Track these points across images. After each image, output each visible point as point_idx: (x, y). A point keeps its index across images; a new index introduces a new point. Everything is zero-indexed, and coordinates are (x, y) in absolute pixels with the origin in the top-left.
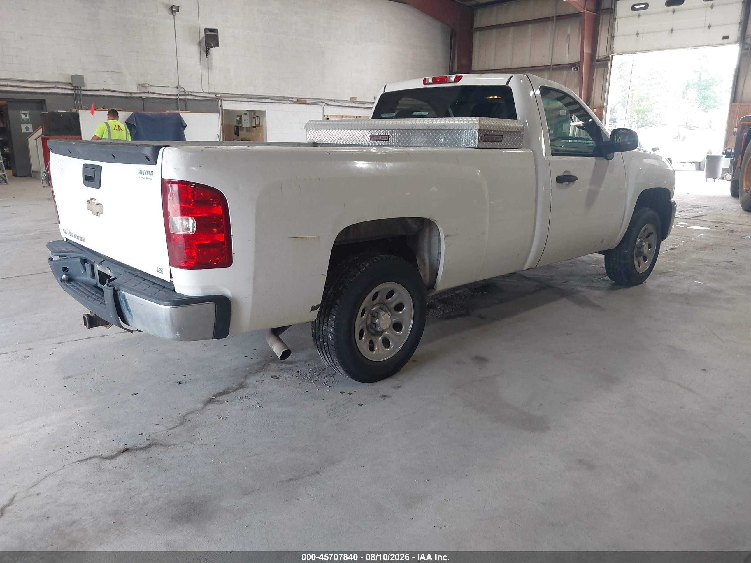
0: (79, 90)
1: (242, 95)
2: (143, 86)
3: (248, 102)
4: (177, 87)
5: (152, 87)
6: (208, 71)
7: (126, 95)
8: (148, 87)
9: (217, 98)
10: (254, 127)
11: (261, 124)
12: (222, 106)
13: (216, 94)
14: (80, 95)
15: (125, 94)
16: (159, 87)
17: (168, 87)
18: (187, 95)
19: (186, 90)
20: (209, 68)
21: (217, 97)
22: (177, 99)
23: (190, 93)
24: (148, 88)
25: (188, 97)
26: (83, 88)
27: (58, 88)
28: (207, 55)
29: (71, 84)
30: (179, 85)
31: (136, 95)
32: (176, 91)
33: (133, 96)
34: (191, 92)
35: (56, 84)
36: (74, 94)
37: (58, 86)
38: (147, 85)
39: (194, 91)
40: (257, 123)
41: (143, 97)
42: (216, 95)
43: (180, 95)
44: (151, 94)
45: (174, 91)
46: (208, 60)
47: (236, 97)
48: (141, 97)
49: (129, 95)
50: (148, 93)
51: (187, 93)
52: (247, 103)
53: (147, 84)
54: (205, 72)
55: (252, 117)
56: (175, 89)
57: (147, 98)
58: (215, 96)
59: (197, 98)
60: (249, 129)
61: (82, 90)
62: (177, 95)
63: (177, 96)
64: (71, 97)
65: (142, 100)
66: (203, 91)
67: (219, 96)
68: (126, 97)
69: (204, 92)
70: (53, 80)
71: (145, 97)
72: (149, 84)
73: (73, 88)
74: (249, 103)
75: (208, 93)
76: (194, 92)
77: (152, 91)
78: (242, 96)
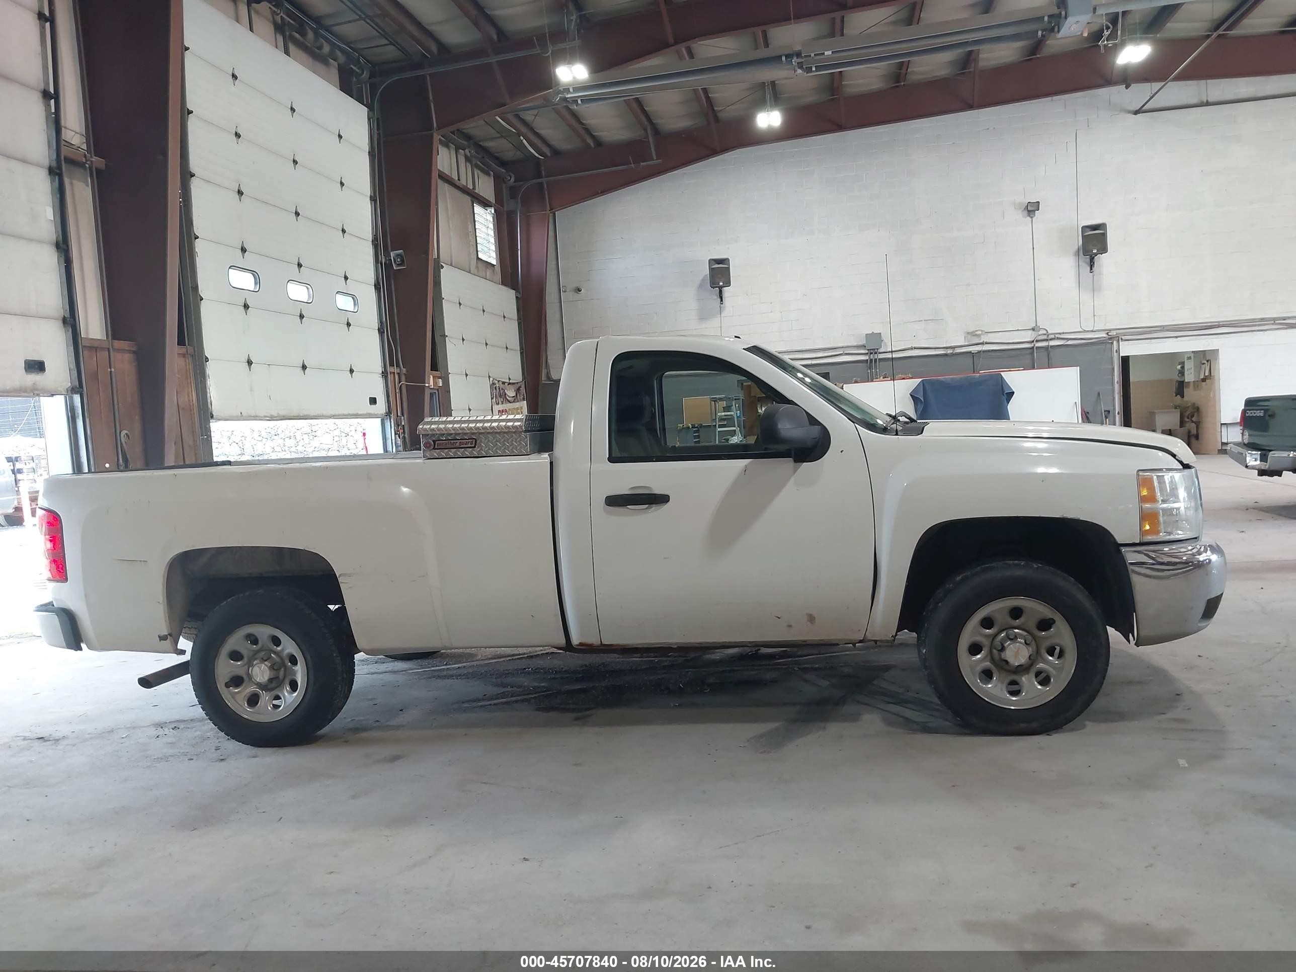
0: (876, 353)
1: (1163, 326)
2: (973, 334)
3: (1176, 337)
4: (1033, 329)
5: (990, 335)
6: (1092, 294)
7: (945, 352)
8: (982, 334)
9: (1110, 339)
10: (1204, 380)
11: (1212, 375)
12: (1118, 351)
13: (1107, 332)
14: (876, 360)
15: (944, 350)
16: (1000, 333)
17: (1018, 330)
18: (1051, 339)
19: (1050, 332)
20: (1095, 289)
21: (1110, 337)
22: (1033, 348)
23: (1057, 336)
24: (982, 336)
25: (1052, 343)
26: (881, 350)
27: (847, 354)
28: (1091, 269)
29: (864, 346)
30: (1036, 325)
31: (962, 349)
32: (1032, 335)
33: (958, 351)
34: (1060, 334)
35: (845, 350)
36: (867, 360)
37: (847, 352)
38: (980, 332)
39: (1065, 331)
40: (1207, 374)
41: (973, 352)
42: (1107, 334)
43: (1037, 341)
44: (986, 345)
45: (1028, 336)
46: (1093, 276)
47: (1150, 332)
48: (970, 352)
49: (949, 351)
50: (982, 344)
51: (1052, 336)
52: (1175, 339)
53: (979, 330)
54: (1086, 297)
55: (1201, 362)
56: (1030, 332)
57: (979, 352)
58: (1105, 335)
59: (1070, 342)
60: (1197, 384)
61: (880, 353)
62: (1033, 342)
63: (1033, 344)
64: (864, 364)
65: (972, 357)
66: (1082, 330)
67: (1113, 333)
68: (946, 355)
69: (1085, 331)
70: (840, 345)
71: (976, 352)
72: (982, 331)
73: (867, 352)
74: (1179, 338)
75: (1092, 331)
76: (1063, 333)
77: (988, 341)
78: (1163, 328)
